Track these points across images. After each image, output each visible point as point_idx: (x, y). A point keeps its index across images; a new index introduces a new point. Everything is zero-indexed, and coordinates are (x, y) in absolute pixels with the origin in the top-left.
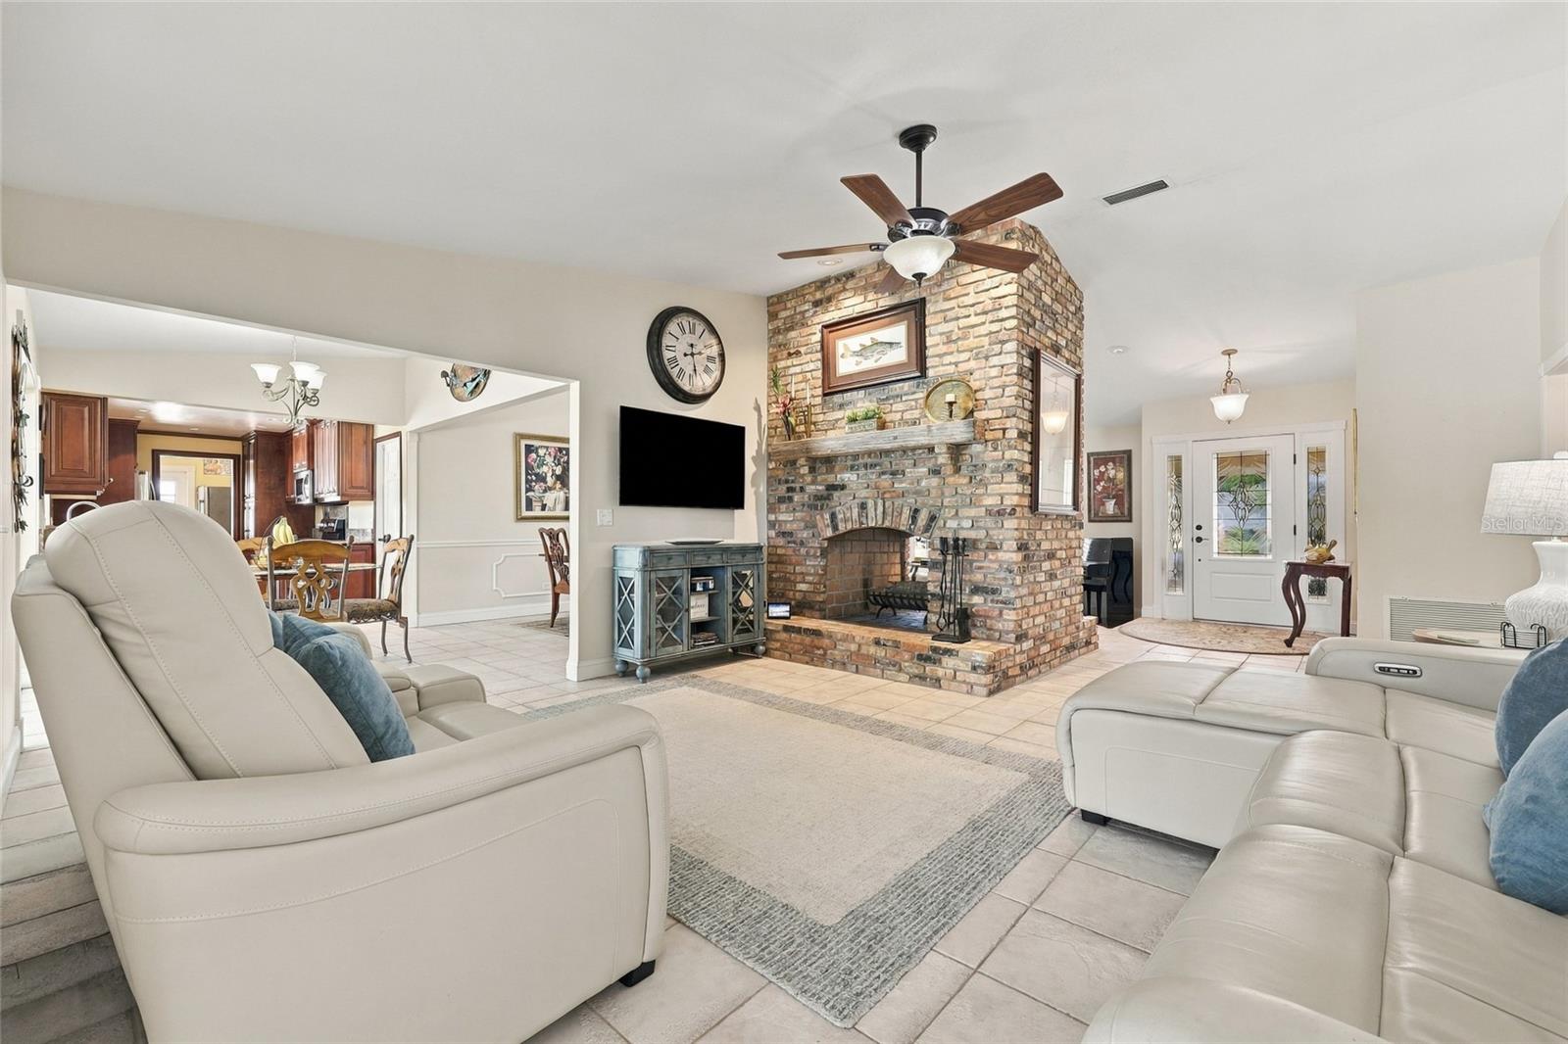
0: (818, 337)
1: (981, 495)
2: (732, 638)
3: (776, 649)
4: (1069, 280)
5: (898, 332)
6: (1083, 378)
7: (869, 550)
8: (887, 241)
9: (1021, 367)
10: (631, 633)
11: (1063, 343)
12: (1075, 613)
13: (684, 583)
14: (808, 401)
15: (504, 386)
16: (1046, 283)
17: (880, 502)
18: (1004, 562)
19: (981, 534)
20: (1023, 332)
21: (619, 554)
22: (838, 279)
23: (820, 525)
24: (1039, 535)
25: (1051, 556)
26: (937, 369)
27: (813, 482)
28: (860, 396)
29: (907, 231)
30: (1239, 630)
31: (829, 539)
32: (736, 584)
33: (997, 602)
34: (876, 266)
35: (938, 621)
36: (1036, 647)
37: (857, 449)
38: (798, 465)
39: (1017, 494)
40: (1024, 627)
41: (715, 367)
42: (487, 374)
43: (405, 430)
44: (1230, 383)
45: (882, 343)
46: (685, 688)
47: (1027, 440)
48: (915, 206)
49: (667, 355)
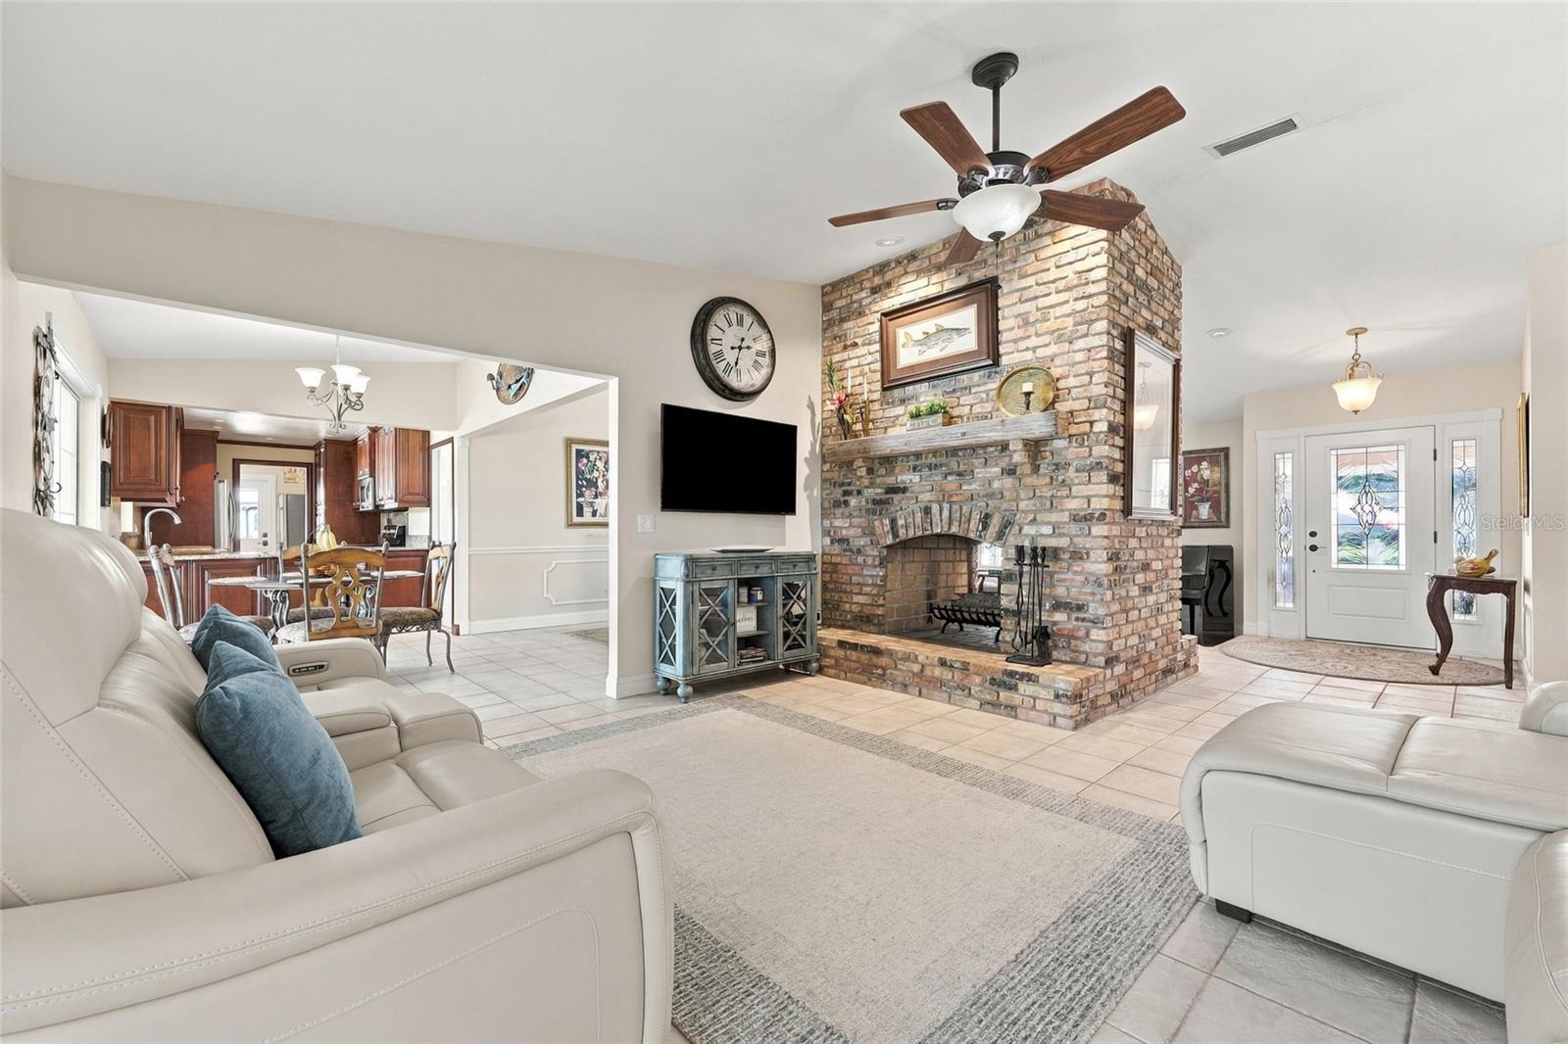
0: (876, 327)
1: (1062, 497)
2: (781, 654)
3: (831, 667)
4: (1165, 252)
5: (967, 316)
6: (1181, 363)
7: (932, 559)
8: (957, 196)
9: (1111, 350)
10: (673, 648)
11: (1159, 323)
12: (1172, 632)
13: (730, 593)
14: (865, 397)
15: (549, 385)
16: (1139, 256)
17: (946, 506)
18: (1092, 574)
19: (1063, 542)
20: (1114, 310)
21: (660, 563)
22: (898, 262)
23: (879, 531)
24: (1133, 543)
25: (1145, 567)
26: (1012, 356)
27: (872, 485)
28: (923, 389)
29: (983, 180)
30: (1366, 651)
31: (888, 547)
32: (787, 596)
33: (1083, 620)
34: (942, 244)
35: (1013, 640)
36: (1128, 672)
37: (919, 448)
38: (854, 467)
39: (1107, 496)
40: (1115, 648)
41: (766, 361)
42: (530, 373)
43: (456, 435)
44: (1354, 369)
45: (947, 329)
46: (729, 710)
47: (1118, 434)
48: (991, 151)
49: (713, 349)
